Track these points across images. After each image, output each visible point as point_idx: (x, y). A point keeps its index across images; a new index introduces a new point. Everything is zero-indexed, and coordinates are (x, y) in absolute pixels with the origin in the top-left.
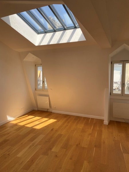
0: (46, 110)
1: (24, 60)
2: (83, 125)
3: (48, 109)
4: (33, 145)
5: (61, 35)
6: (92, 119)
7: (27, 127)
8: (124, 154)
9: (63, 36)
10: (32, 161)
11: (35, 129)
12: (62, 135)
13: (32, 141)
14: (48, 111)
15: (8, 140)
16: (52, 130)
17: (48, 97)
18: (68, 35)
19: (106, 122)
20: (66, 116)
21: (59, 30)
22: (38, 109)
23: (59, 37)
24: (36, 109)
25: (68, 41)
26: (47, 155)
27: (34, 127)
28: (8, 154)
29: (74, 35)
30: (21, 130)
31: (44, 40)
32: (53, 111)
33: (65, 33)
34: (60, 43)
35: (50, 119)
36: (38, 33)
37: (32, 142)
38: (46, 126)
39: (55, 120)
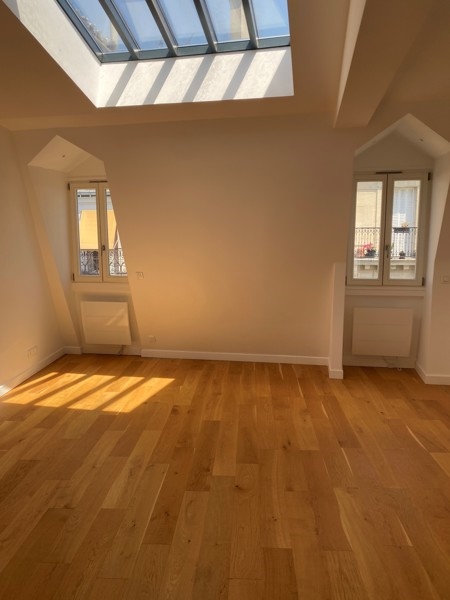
0: (116, 352)
1: (29, 164)
2: (268, 388)
3: (123, 347)
4: (140, 467)
5: (195, 70)
6: (287, 366)
7: (79, 412)
8: (431, 454)
9: (207, 77)
10: (167, 514)
11: (112, 417)
12: (218, 422)
13: (128, 455)
14: (125, 353)
15: (33, 462)
16: (175, 411)
17: (125, 304)
18: (225, 72)
19: (336, 371)
20: (196, 364)
21: (190, 52)
22: (82, 349)
23: (191, 77)
24: (76, 350)
25: (226, 94)
26: (208, 489)
27: (106, 409)
28: (66, 507)
29: (248, 73)
30: (60, 423)
31: (128, 87)
32: (145, 353)
33: (213, 66)
34: (197, 99)
35: (147, 377)
36: (102, 60)
37: (130, 458)
38: (146, 403)
39: (168, 381)
